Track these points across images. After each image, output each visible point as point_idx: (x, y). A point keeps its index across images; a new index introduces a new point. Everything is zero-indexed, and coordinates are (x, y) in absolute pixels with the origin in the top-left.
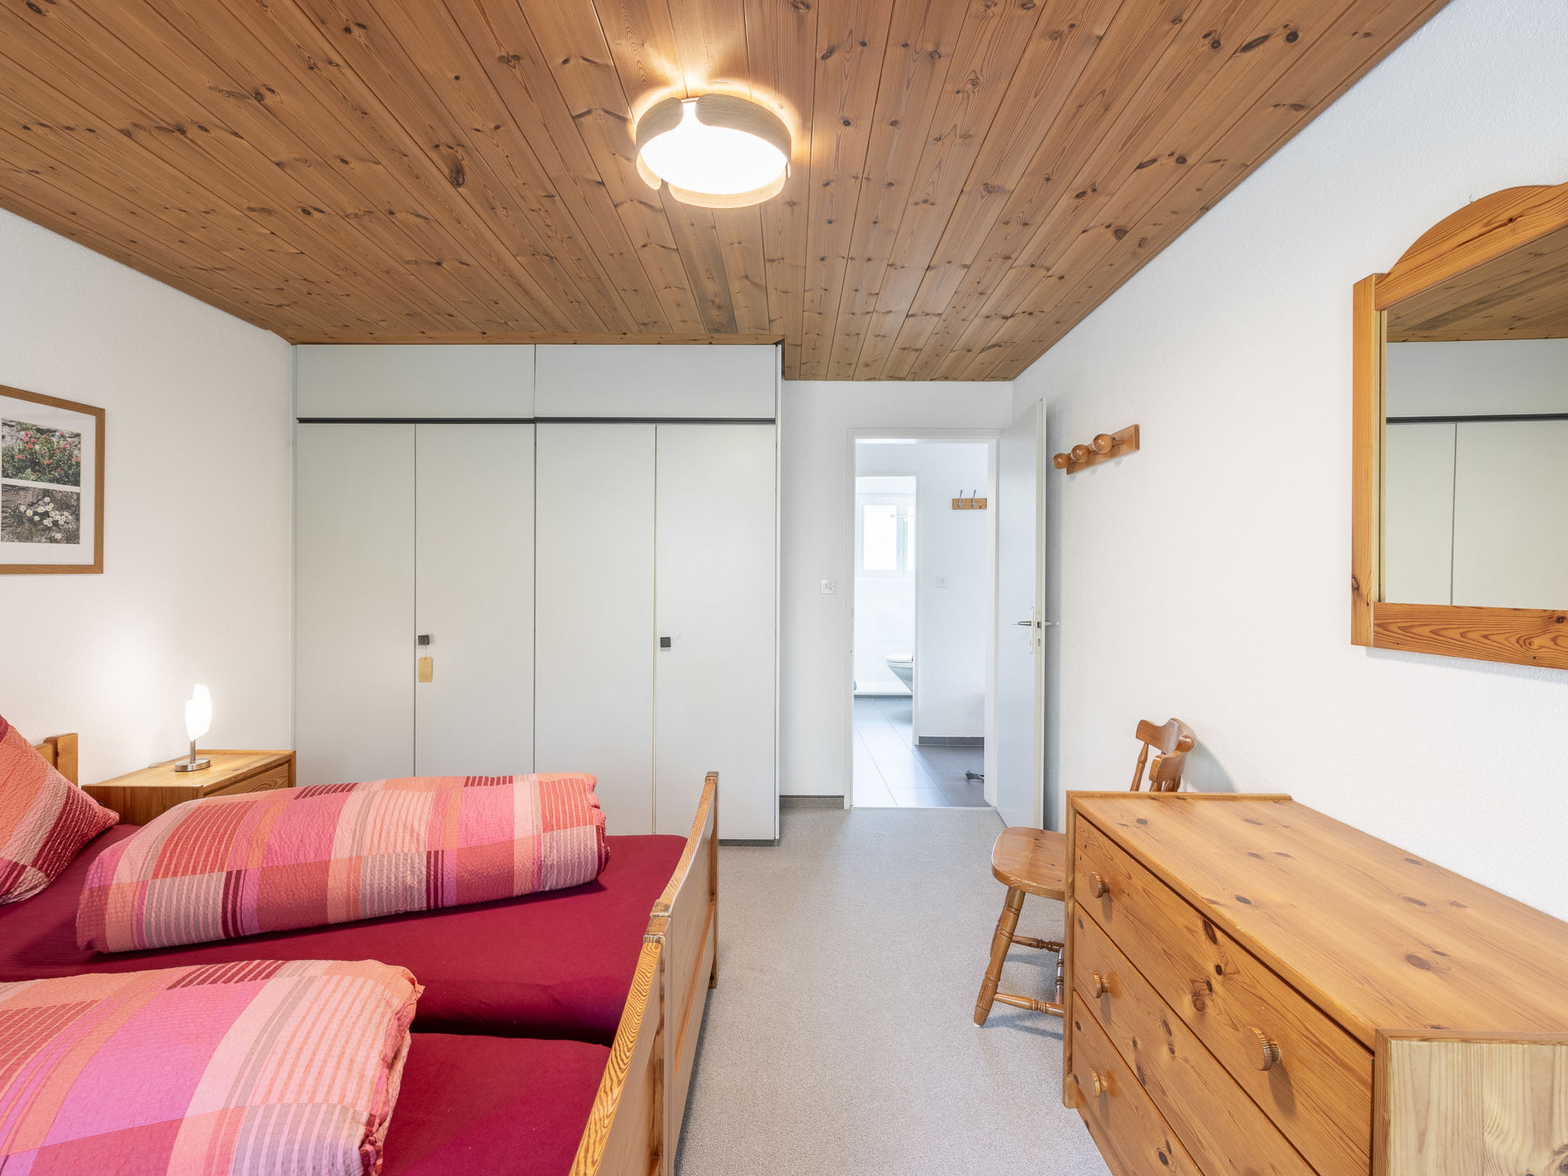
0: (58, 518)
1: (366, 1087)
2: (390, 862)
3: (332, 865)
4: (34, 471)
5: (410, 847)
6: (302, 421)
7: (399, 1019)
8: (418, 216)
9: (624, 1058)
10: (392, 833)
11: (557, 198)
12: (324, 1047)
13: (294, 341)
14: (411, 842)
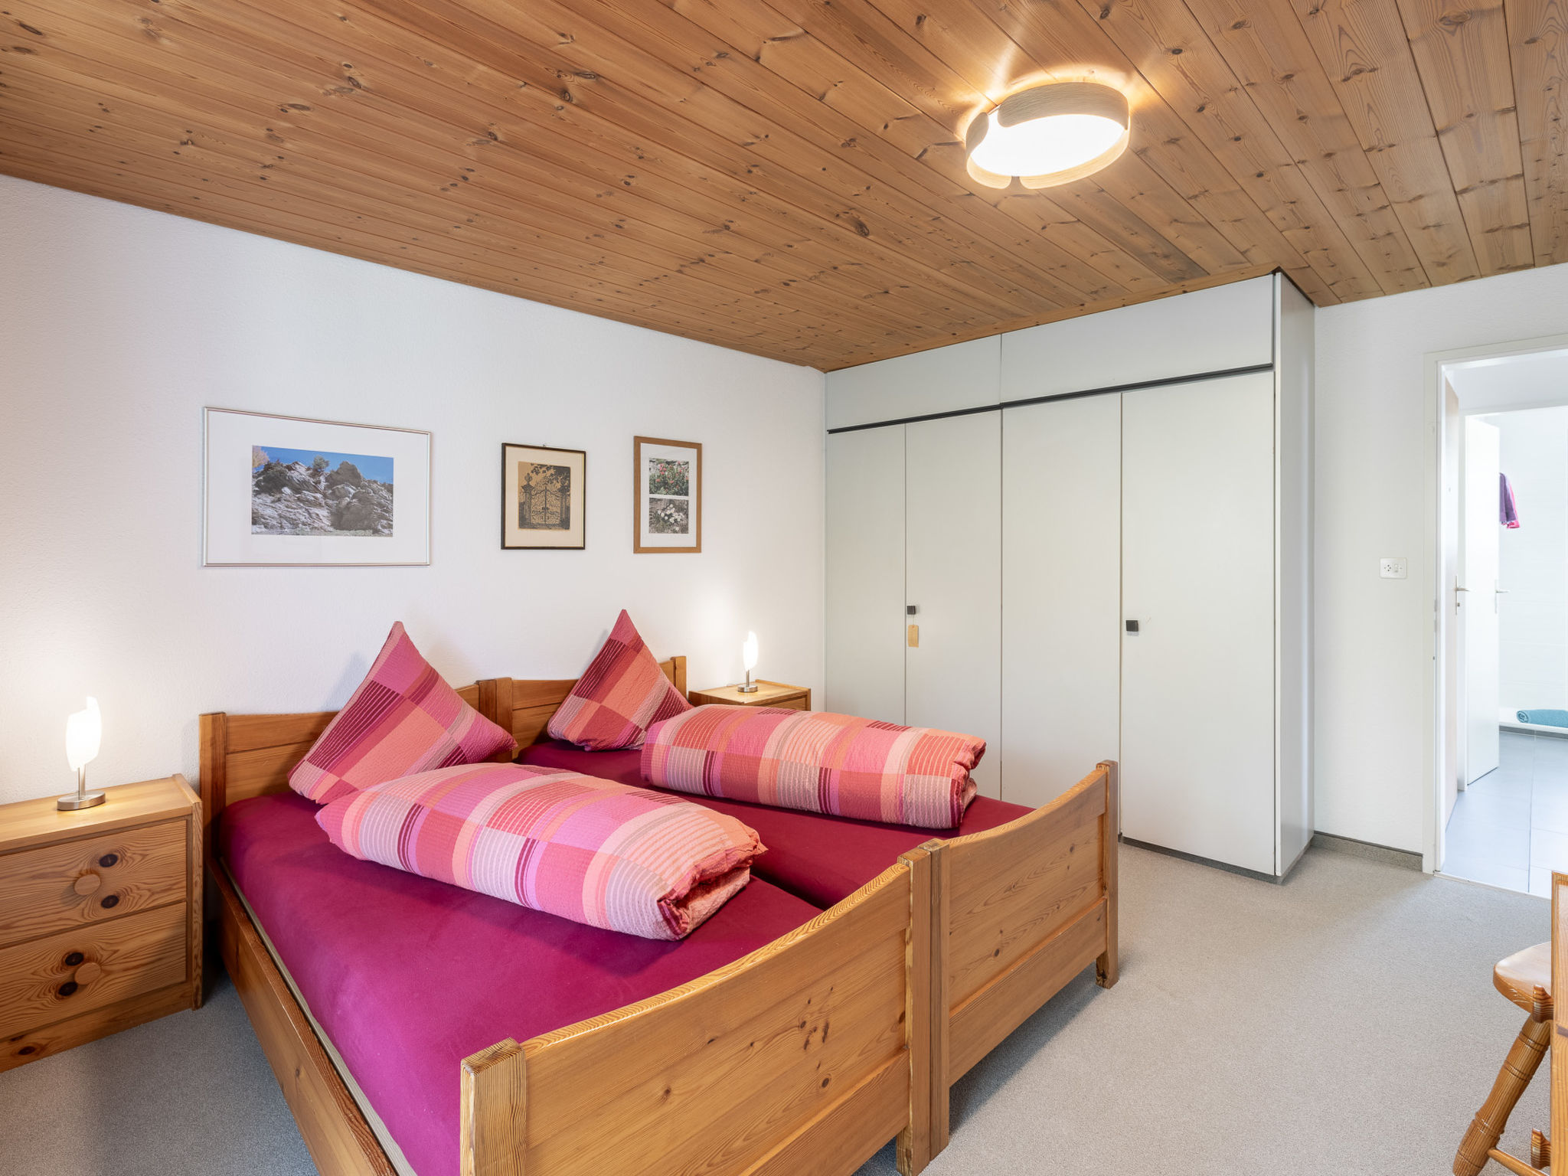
0: (677, 517)
1: (678, 875)
2: (796, 768)
3: (762, 762)
4: (665, 488)
5: (810, 761)
6: (831, 432)
7: (727, 855)
8: (853, 264)
9: (821, 922)
10: (801, 748)
11: (942, 218)
12: (668, 845)
13: (826, 371)
14: (811, 758)
